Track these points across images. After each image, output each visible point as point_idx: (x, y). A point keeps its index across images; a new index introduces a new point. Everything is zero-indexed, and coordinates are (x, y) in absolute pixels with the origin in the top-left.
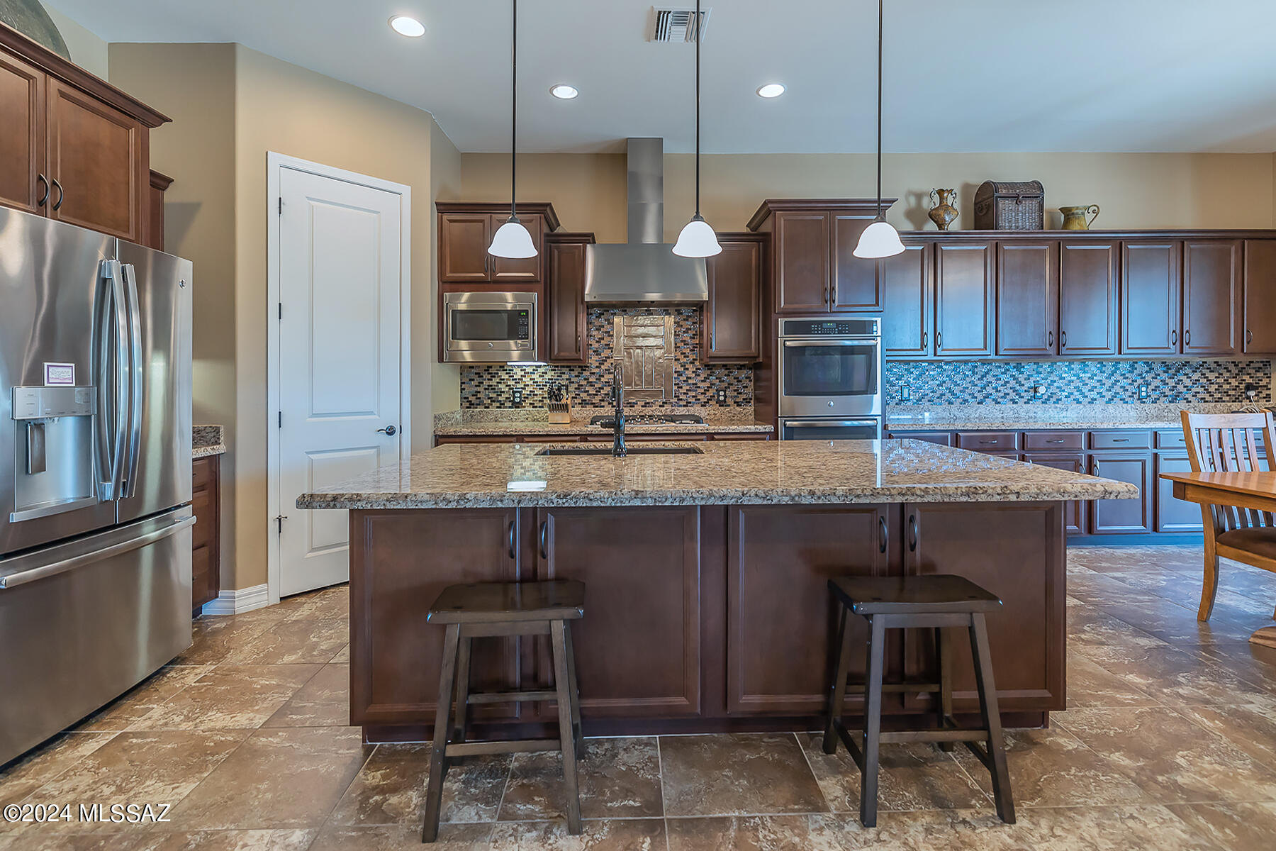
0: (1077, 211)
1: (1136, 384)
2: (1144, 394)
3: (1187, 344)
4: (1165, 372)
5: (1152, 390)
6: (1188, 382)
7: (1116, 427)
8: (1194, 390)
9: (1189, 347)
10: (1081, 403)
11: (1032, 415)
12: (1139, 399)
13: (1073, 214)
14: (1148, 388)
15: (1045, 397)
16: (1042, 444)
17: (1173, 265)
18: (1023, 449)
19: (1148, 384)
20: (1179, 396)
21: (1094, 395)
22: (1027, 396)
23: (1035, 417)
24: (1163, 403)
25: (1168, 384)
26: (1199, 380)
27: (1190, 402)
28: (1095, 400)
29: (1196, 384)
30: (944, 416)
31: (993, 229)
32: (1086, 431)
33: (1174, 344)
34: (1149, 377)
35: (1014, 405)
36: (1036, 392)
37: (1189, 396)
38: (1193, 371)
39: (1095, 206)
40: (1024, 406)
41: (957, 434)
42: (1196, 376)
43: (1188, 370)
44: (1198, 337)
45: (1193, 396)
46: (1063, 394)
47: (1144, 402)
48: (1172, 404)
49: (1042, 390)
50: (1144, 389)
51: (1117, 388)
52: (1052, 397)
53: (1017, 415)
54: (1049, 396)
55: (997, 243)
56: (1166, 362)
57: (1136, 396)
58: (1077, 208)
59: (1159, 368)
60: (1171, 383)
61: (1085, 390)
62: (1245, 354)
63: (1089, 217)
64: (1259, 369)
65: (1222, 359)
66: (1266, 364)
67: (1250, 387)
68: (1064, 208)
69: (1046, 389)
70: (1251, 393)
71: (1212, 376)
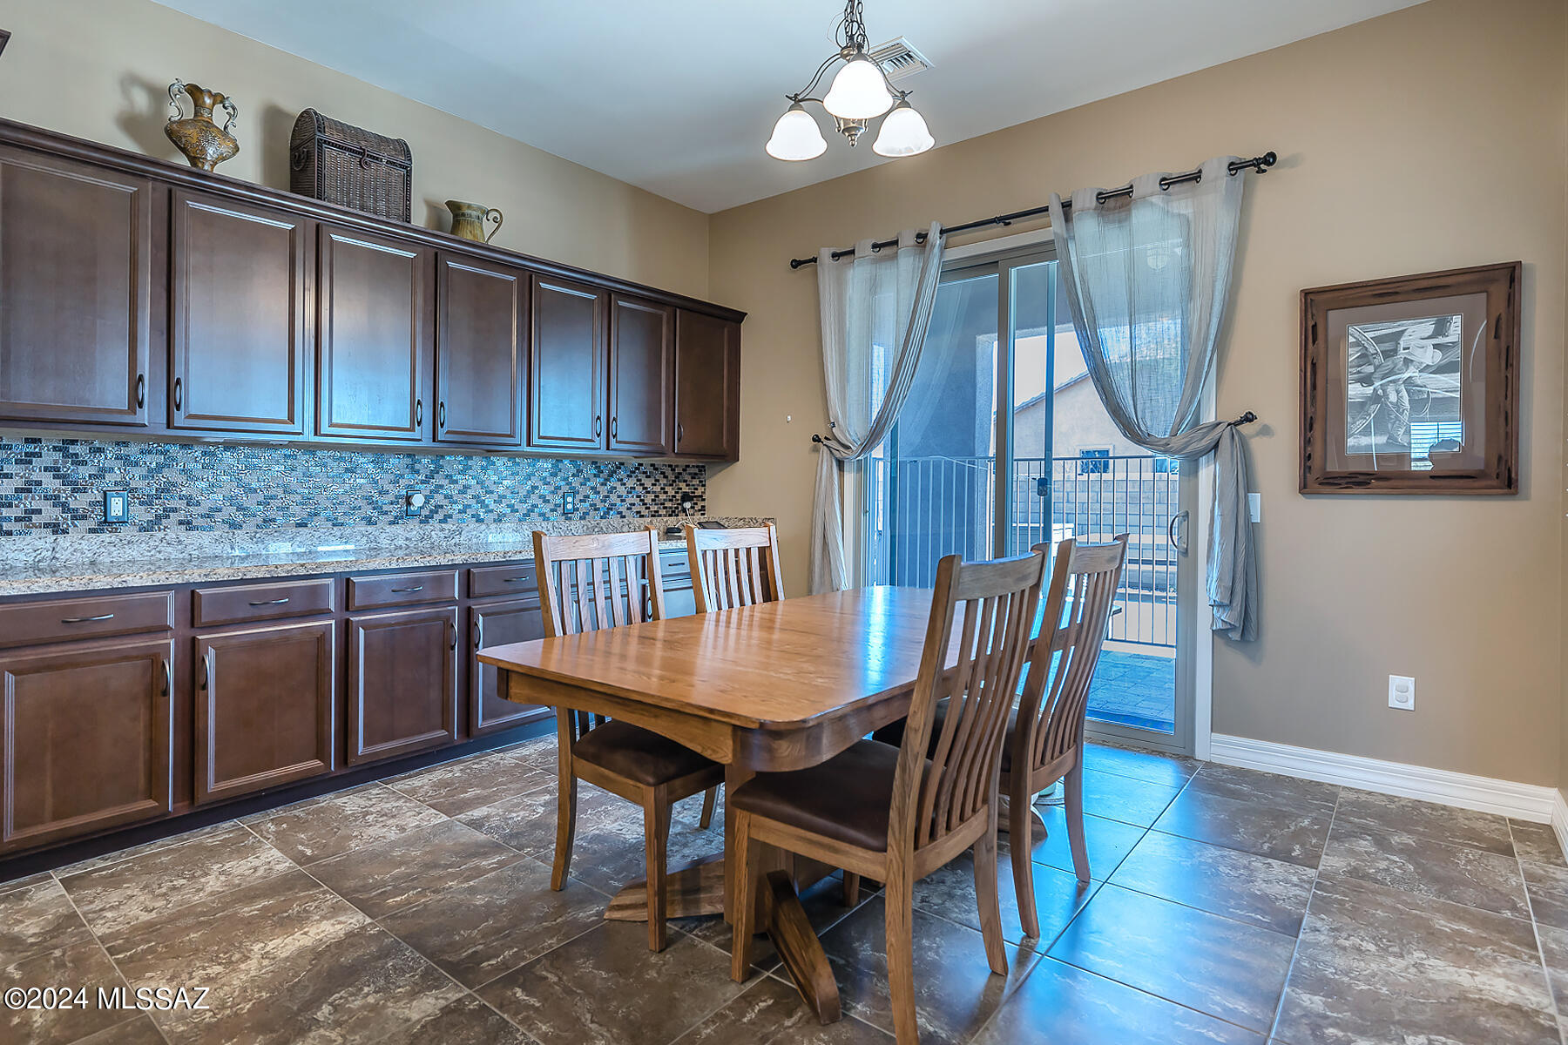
0: (470, 211)
1: (560, 493)
2: (570, 506)
3: (614, 437)
4: (595, 476)
5: (581, 500)
6: (622, 490)
7: (508, 558)
8: (628, 501)
9: (617, 442)
10: (482, 521)
11: (401, 542)
12: (564, 514)
13: (463, 215)
14: (574, 497)
15: (425, 512)
16: (386, 597)
17: (597, 324)
18: (347, 609)
19: (575, 493)
20: (612, 509)
21: (503, 508)
22: (395, 510)
23: (408, 547)
24: (594, 518)
25: (599, 492)
26: (634, 488)
27: (624, 517)
28: (505, 515)
29: (631, 493)
30: (218, 552)
31: (313, 197)
32: (464, 569)
33: (599, 435)
34: (576, 482)
35: (369, 527)
36: (409, 503)
37: (623, 510)
38: (628, 476)
39: (497, 211)
40: (388, 529)
41: (193, 592)
42: (631, 483)
43: (622, 473)
44: (628, 429)
45: (628, 509)
46: (455, 506)
47: (570, 519)
48: (604, 521)
49: (418, 500)
50: (570, 499)
51: (534, 499)
52: (437, 513)
53: (373, 545)
54: (431, 511)
55: (318, 226)
56: (597, 463)
57: (560, 510)
58: (469, 206)
59: (589, 471)
60: (604, 491)
61: (489, 500)
62: (678, 455)
63: (488, 226)
64: (694, 476)
65: (657, 461)
66: (702, 469)
67: (686, 497)
68: (449, 204)
69: (427, 499)
70: (687, 505)
71: (648, 483)
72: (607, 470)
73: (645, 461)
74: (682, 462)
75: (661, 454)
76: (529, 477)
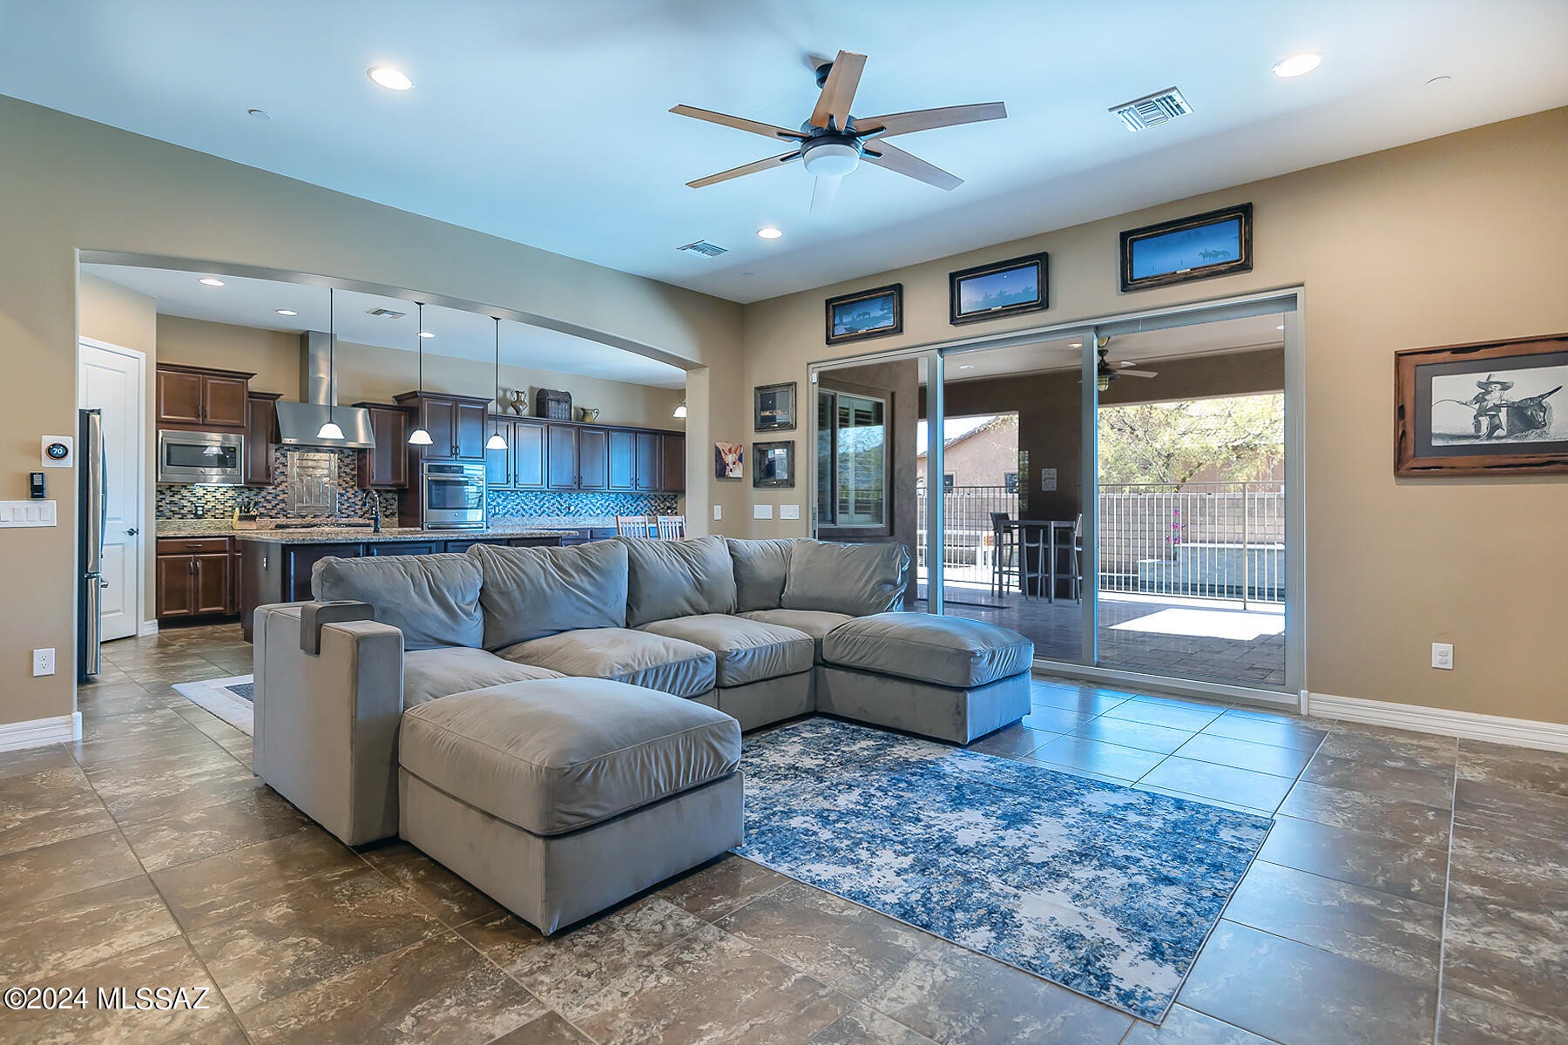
0: (590, 412)
1: (619, 506)
2: (622, 511)
3: (638, 485)
4: (632, 500)
5: (627, 509)
6: (642, 505)
8: (645, 509)
9: (640, 487)
10: (592, 515)
11: (568, 523)
13: (586, 412)
15: (574, 512)
17: (632, 444)
19: (624, 506)
20: (638, 512)
21: (598, 511)
22: (565, 512)
25: (633, 506)
26: (647, 504)
28: (599, 514)
29: (646, 506)
31: (546, 417)
33: (634, 486)
34: (624, 502)
35: (558, 516)
36: (569, 509)
38: (644, 500)
39: (597, 409)
40: (564, 517)
42: (645, 502)
43: (642, 499)
44: (644, 482)
45: (644, 512)
46: (583, 510)
49: (572, 508)
50: (622, 508)
51: (609, 508)
52: (578, 512)
53: (560, 522)
54: (576, 512)
55: (548, 426)
56: (632, 495)
57: (619, 512)
58: (590, 410)
59: (629, 498)
60: (635, 505)
61: (594, 509)
62: (664, 491)
63: (594, 415)
64: (672, 499)
65: (656, 494)
66: (676, 496)
67: (668, 508)
68: (582, 409)
69: (575, 508)
70: (669, 511)
71: (652, 502)
72: (636, 497)
73: (652, 494)
74: (667, 494)
75: (656, 491)
76: (608, 500)
